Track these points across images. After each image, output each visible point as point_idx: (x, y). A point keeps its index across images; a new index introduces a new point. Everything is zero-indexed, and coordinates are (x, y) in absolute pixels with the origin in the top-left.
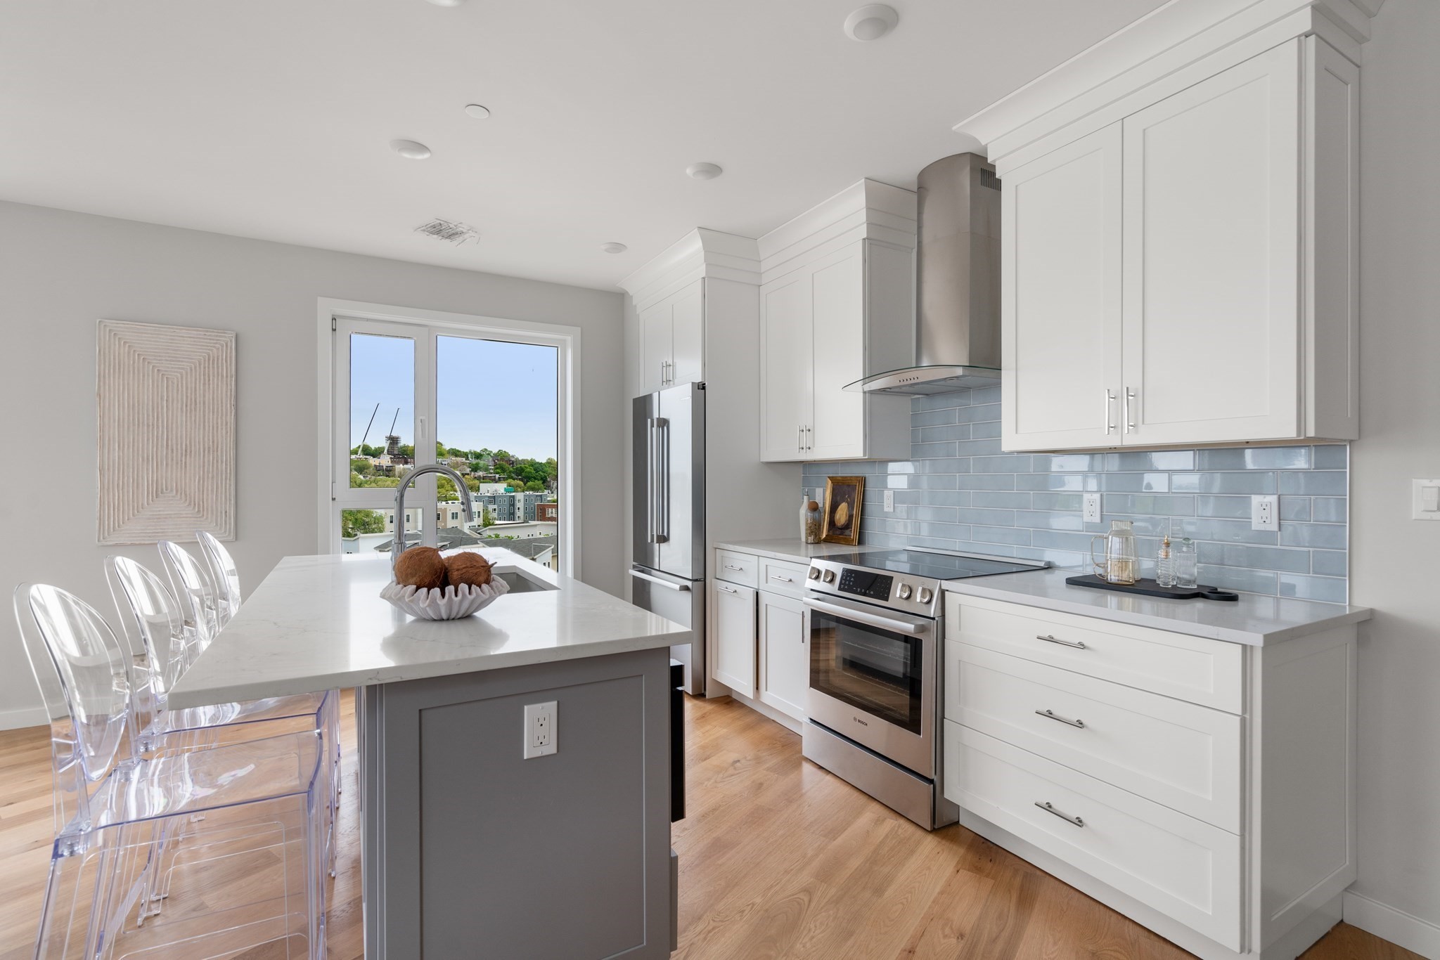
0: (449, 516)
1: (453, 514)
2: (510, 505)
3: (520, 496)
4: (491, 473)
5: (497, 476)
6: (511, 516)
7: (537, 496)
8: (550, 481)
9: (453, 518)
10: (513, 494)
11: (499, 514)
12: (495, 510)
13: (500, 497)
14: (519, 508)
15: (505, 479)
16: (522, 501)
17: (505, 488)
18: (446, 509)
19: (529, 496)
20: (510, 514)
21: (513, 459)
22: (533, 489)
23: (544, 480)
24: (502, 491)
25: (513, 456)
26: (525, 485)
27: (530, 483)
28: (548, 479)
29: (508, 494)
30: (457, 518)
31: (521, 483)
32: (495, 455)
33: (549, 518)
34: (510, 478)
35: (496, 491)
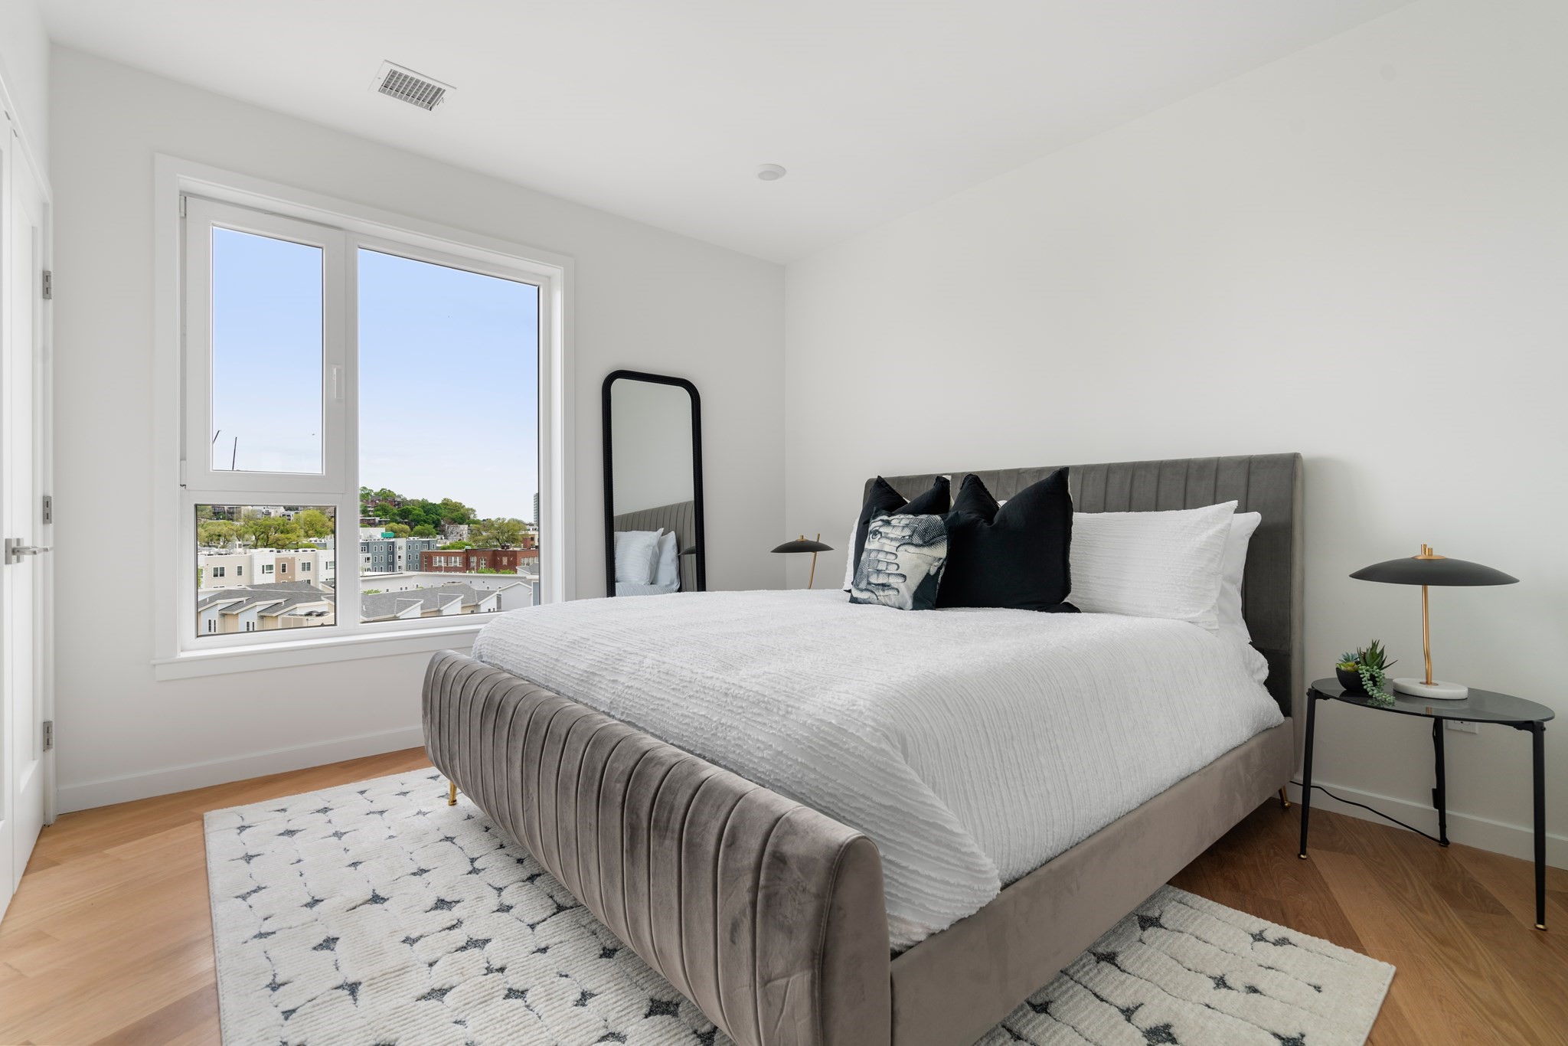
0: (298, 567)
1: (304, 564)
2: (389, 553)
3: (401, 542)
4: (370, 516)
5: (378, 519)
6: (391, 566)
7: (423, 542)
8: (445, 525)
9: (304, 569)
10: (392, 540)
11: (373, 564)
12: (368, 559)
13: (375, 543)
14: (400, 557)
15: (386, 523)
16: (404, 548)
17: (382, 534)
18: (293, 559)
19: (414, 542)
20: (389, 563)
21: (399, 500)
22: (421, 534)
23: (437, 524)
24: (379, 536)
25: (399, 496)
26: (412, 530)
27: (418, 528)
28: (442, 523)
29: (387, 540)
30: (309, 569)
31: (407, 527)
32: (376, 494)
33: (437, 568)
34: (393, 522)
35: (371, 536)
